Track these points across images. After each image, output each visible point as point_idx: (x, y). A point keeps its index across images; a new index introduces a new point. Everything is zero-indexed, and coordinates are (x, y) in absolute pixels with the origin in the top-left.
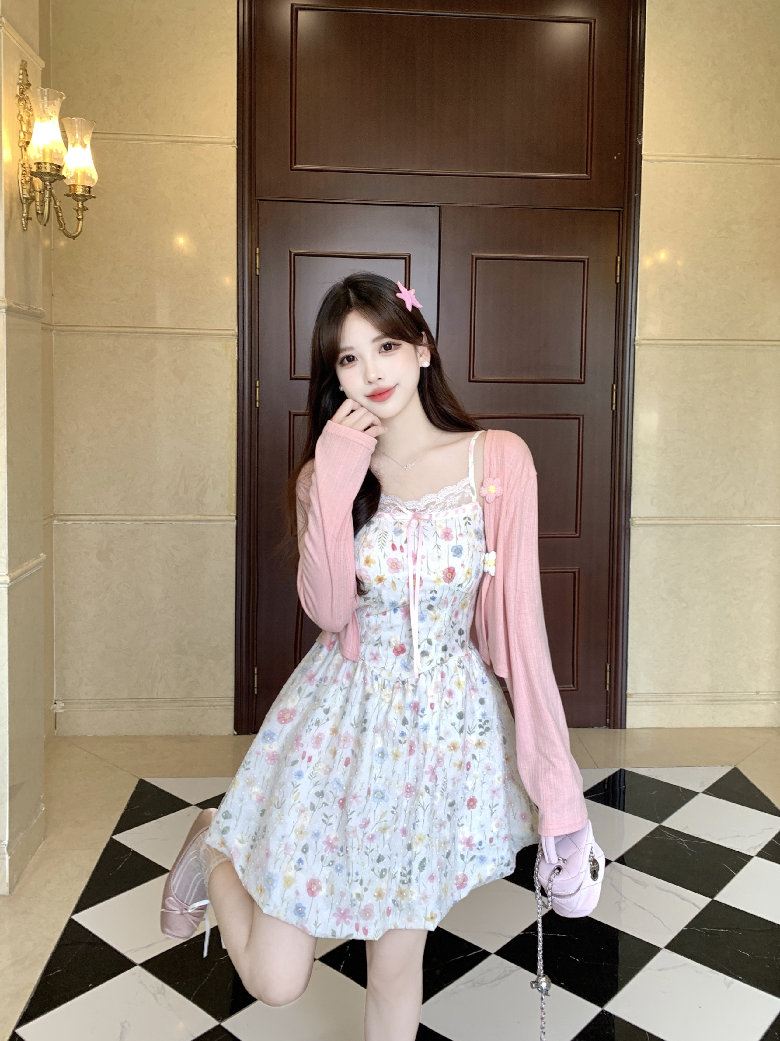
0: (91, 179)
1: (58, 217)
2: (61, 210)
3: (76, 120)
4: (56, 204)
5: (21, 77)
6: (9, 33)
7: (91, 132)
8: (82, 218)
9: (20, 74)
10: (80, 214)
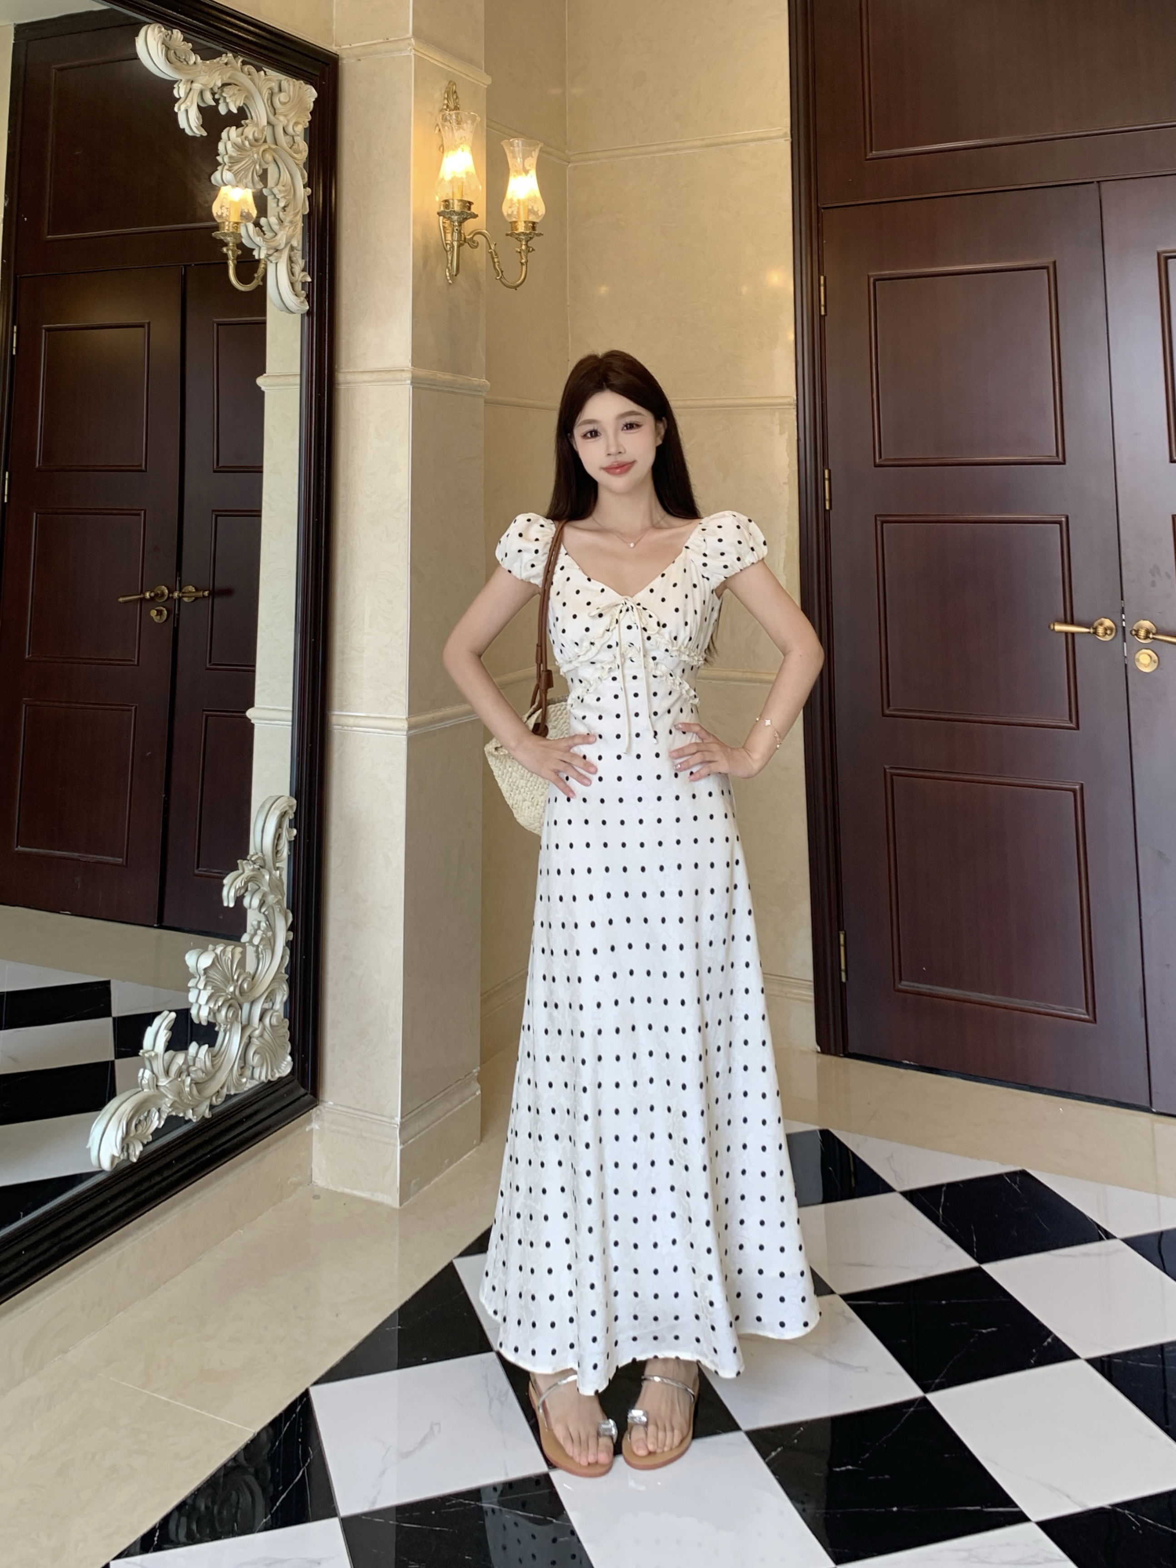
0: (536, 212)
1: (494, 263)
2: (496, 255)
3: (516, 141)
4: (490, 248)
5: (446, 102)
6: (425, 54)
7: (535, 154)
8: (527, 262)
9: (445, 98)
10: (524, 257)
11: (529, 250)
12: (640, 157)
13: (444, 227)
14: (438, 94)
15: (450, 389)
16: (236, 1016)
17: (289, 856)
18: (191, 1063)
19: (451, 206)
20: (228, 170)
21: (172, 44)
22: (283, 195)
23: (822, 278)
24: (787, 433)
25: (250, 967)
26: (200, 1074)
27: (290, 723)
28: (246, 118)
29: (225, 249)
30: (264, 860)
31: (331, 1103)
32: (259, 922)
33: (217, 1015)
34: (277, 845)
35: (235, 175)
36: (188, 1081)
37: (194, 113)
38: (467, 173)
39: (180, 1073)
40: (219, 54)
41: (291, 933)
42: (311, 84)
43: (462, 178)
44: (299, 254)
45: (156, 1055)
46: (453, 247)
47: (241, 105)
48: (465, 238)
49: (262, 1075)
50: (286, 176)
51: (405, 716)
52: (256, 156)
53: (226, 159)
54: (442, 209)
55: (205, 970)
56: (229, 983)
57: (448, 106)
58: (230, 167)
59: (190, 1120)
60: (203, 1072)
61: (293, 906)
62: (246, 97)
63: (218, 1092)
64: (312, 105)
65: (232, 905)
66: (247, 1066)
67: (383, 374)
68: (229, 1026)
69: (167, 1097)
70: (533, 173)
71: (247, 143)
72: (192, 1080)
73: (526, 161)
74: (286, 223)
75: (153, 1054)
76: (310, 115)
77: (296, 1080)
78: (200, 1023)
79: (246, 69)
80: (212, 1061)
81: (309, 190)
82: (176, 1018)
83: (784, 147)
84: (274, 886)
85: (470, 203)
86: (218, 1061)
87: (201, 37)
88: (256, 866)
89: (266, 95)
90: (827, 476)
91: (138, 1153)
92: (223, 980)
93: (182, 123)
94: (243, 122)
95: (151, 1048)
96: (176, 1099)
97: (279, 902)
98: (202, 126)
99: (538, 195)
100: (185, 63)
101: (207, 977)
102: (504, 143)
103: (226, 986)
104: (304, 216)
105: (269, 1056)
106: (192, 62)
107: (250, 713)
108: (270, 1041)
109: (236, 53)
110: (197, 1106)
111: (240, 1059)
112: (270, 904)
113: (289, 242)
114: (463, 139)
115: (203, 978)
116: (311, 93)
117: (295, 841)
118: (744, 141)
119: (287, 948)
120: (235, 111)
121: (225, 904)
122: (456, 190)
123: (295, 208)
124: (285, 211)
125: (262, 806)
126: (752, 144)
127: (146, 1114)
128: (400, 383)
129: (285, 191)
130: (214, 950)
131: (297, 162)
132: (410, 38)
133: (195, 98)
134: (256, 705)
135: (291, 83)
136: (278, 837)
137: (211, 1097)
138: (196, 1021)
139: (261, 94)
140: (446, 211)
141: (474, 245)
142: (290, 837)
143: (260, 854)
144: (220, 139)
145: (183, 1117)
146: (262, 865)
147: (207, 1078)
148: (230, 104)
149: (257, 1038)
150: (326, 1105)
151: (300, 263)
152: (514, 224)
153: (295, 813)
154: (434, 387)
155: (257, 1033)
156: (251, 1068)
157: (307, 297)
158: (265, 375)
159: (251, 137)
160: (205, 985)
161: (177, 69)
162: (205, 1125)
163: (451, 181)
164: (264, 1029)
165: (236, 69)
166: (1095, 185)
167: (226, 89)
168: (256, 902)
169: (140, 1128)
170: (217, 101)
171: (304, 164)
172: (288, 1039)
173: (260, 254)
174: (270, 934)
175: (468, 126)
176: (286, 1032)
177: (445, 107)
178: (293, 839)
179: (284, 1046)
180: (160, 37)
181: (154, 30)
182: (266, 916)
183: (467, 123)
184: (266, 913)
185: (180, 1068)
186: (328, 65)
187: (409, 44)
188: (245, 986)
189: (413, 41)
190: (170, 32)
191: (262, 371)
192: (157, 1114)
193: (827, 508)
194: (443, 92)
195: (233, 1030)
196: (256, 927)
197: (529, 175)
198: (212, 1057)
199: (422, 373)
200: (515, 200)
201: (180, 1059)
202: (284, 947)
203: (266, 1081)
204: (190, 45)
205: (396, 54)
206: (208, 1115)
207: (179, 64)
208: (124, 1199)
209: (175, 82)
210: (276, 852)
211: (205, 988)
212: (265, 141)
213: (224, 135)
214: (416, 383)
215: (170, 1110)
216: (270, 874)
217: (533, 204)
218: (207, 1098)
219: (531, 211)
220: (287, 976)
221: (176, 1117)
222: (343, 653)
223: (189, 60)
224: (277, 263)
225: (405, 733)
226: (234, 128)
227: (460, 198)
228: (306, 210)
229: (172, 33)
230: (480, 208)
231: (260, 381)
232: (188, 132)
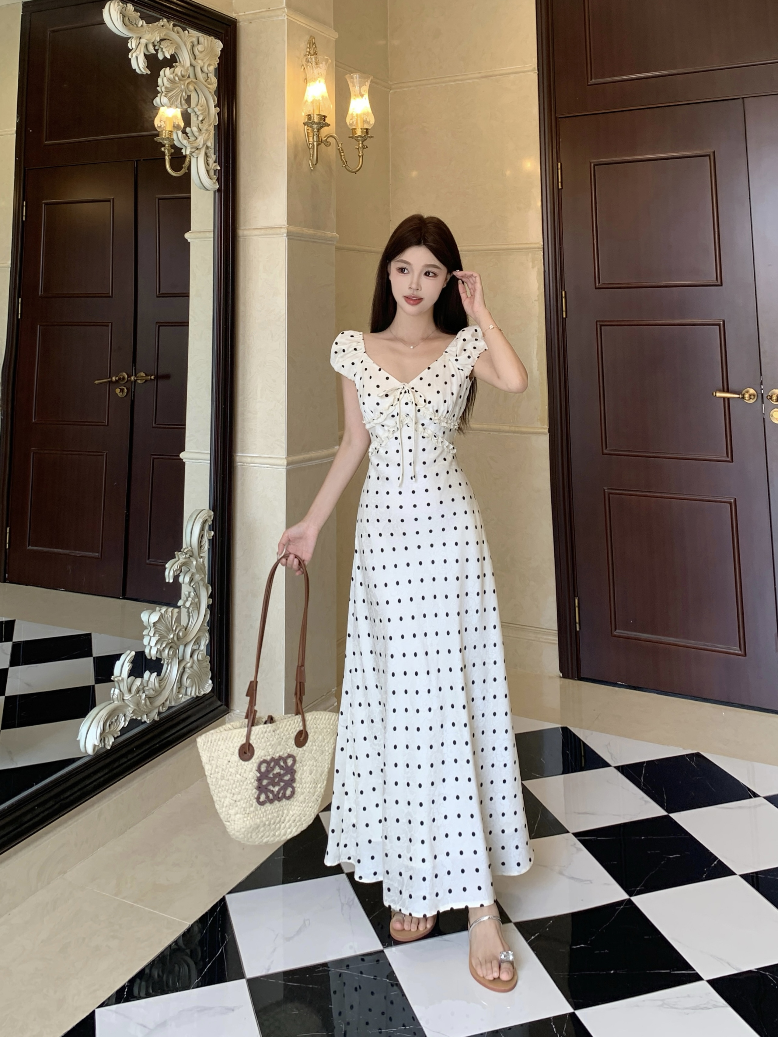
0: (368, 122)
1: (341, 156)
2: (342, 151)
4: (338, 146)
5: (308, 50)
6: (294, 19)
7: (368, 84)
8: (362, 155)
9: (307, 47)
10: (360, 152)
11: (364, 147)
12: (438, 85)
13: (308, 133)
14: (303, 45)
15: (312, 240)
16: (174, 654)
17: (209, 549)
18: (145, 685)
19: (312, 119)
20: (164, 96)
21: (127, 13)
22: (200, 112)
23: (559, 164)
24: (537, 267)
25: (184, 622)
26: (151, 691)
27: (209, 462)
28: (176, 62)
29: (163, 149)
30: (192, 552)
31: (238, 711)
32: (190, 593)
33: (162, 653)
34: (201, 542)
35: (169, 99)
36: (144, 696)
37: (142, 59)
38: (323, 97)
39: (138, 691)
40: (158, 20)
41: (211, 600)
42: (219, 39)
43: (319, 100)
44: (212, 151)
45: (123, 679)
46: (314, 145)
47: (173, 53)
48: (322, 140)
49: (192, 692)
50: (203, 100)
51: (285, 456)
52: (183, 87)
53: (163, 89)
54: (306, 121)
55: (154, 623)
56: (170, 632)
57: (309, 53)
58: (166, 94)
59: (145, 722)
60: (153, 691)
61: (212, 582)
62: (176, 48)
63: (163, 703)
64: (220, 52)
65: (171, 581)
66: (182, 686)
67: (268, 230)
68: (170, 660)
69: (130, 707)
70: (366, 96)
71: (177, 78)
72: (146, 696)
73: (362, 88)
74: (203, 131)
75: (120, 678)
76: (218, 60)
77: (215, 696)
78: (151, 658)
79: (176, 29)
80: (159, 683)
81: (218, 109)
82: (135, 655)
83: (534, 77)
84: (199, 569)
85: (325, 117)
86: (163, 684)
87: (146, 8)
88: (187, 556)
89: (189, 46)
90: (563, 296)
91: (111, 743)
92: (166, 630)
93: (134, 65)
94: (174, 64)
95: (119, 675)
96: (136, 708)
97: (202, 580)
98: (147, 67)
99: (370, 110)
100: (135, 26)
101: (155, 629)
102: (347, 76)
103: (168, 635)
104: (214, 126)
105: (197, 680)
106: (140, 25)
107: (182, 455)
108: (197, 670)
109: (169, 19)
110: (150, 712)
111: (178, 682)
112: (197, 580)
113: (205, 144)
114: (320, 74)
115: (153, 629)
116: (219, 45)
117: (213, 539)
118: (506, 74)
119: (208, 609)
120: (169, 57)
121: (167, 581)
122: (315, 108)
123: (209, 121)
124: (202, 123)
125: (191, 516)
126: (512, 76)
127: (116, 718)
128: (279, 236)
129: (202, 110)
130: (160, 611)
131: (210, 90)
132: (284, 8)
133: (142, 49)
134: (186, 450)
135: (206, 39)
136: (201, 537)
137: (160, 706)
138: (149, 658)
139: (186, 45)
140: (309, 122)
141: (328, 144)
142: (210, 537)
143: (190, 548)
144: (159, 76)
145: (141, 720)
146: (191, 555)
147: (156, 695)
148: (166, 53)
149: (189, 668)
150: (235, 712)
151: (212, 158)
152: (354, 130)
153: (213, 521)
154: (302, 239)
155: (189, 665)
156: (185, 688)
157: (218, 180)
158: (190, 231)
159: (179, 74)
160: (154, 633)
161: (130, 30)
162: (155, 725)
163: (312, 102)
164: (193, 662)
165: (169, 29)
166: (741, 100)
167: (163, 43)
168: (187, 579)
169: (112, 727)
170: (157, 51)
171: (215, 92)
172: (209, 669)
173: (186, 151)
174: (197, 600)
175: (323, 66)
176: (208, 665)
177: (308, 53)
178: (211, 538)
179: (207, 674)
180: (119, 9)
181: (115, 4)
182: (194, 588)
183: (322, 64)
184: (194, 586)
185: (138, 688)
186: (230, 26)
187: (284, 12)
188: (181, 634)
189: (286, 9)
190: (125, 5)
191: (188, 229)
192: (123, 718)
193: (564, 316)
194: (306, 43)
195: (173, 663)
196: (187, 596)
197: (364, 98)
198: (159, 680)
199: (293, 229)
200: (355, 114)
201: (138, 681)
202: (206, 609)
203: (195, 696)
204: (139, 14)
205: (275, 19)
206: (157, 718)
207: (131, 26)
208: (102, 774)
209: (129, 38)
210: (200, 546)
211: (154, 635)
212: (189, 77)
213: (162, 73)
214: (290, 235)
215: (132, 715)
216: (197, 561)
217: (366, 117)
218: (157, 707)
219: (365, 122)
220: (208, 628)
221: (136, 719)
222: (243, 414)
223: (138, 23)
224: (197, 158)
225: (285, 467)
226: (169, 68)
227: (318, 113)
228: (216, 123)
229: (127, 6)
230: (331, 119)
231: (187, 236)
232: (138, 71)
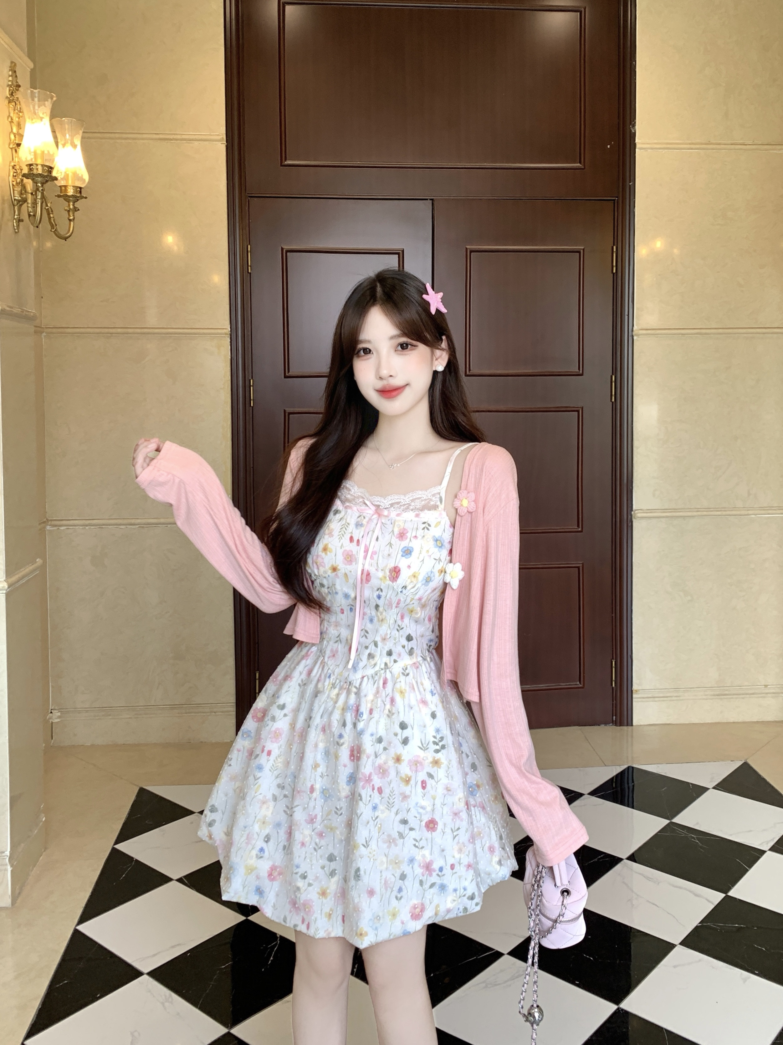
0: (81, 179)
1: (50, 218)
2: (52, 212)
3: (66, 120)
4: (47, 206)
5: (11, 79)
7: (80, 132)
8: (74, 219)
9: (9, 76)
10: (71, 215)
11: (76, 209)
14: (5, 72)
19: (35, 169)
51: (4, 579)
70: (79, 147)
73: (74, 138)
83: (221, 148)
99: (83, 166)
140: (31, 173)
152: (64, 187)
177: (10, 83)
194: (9, 70)
197: (76, 149)
217: (79, 172)
219: (78, 178)
225: (5, 592)
227: (43, 161)
